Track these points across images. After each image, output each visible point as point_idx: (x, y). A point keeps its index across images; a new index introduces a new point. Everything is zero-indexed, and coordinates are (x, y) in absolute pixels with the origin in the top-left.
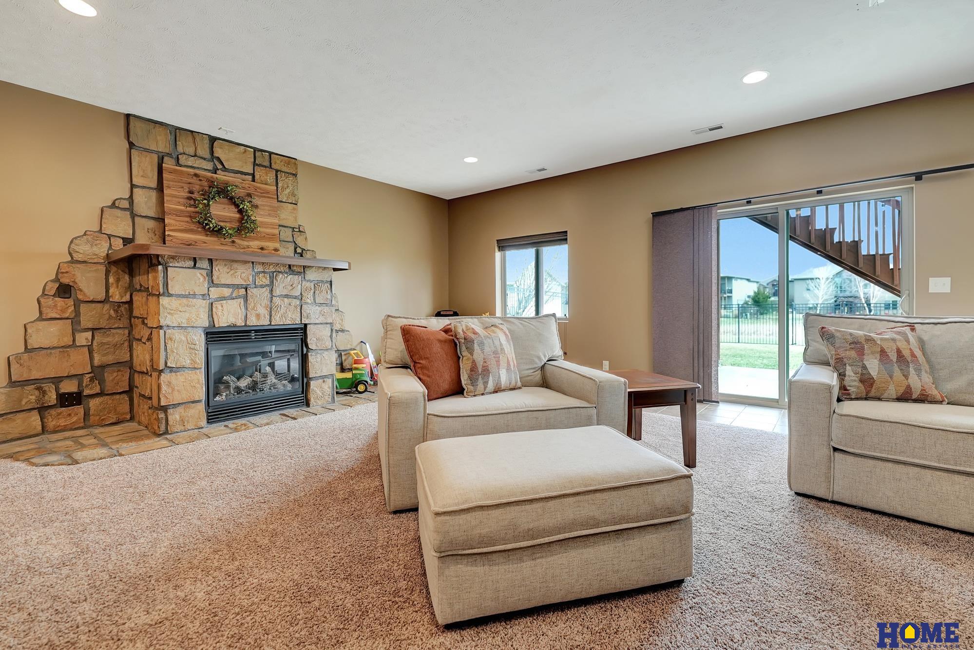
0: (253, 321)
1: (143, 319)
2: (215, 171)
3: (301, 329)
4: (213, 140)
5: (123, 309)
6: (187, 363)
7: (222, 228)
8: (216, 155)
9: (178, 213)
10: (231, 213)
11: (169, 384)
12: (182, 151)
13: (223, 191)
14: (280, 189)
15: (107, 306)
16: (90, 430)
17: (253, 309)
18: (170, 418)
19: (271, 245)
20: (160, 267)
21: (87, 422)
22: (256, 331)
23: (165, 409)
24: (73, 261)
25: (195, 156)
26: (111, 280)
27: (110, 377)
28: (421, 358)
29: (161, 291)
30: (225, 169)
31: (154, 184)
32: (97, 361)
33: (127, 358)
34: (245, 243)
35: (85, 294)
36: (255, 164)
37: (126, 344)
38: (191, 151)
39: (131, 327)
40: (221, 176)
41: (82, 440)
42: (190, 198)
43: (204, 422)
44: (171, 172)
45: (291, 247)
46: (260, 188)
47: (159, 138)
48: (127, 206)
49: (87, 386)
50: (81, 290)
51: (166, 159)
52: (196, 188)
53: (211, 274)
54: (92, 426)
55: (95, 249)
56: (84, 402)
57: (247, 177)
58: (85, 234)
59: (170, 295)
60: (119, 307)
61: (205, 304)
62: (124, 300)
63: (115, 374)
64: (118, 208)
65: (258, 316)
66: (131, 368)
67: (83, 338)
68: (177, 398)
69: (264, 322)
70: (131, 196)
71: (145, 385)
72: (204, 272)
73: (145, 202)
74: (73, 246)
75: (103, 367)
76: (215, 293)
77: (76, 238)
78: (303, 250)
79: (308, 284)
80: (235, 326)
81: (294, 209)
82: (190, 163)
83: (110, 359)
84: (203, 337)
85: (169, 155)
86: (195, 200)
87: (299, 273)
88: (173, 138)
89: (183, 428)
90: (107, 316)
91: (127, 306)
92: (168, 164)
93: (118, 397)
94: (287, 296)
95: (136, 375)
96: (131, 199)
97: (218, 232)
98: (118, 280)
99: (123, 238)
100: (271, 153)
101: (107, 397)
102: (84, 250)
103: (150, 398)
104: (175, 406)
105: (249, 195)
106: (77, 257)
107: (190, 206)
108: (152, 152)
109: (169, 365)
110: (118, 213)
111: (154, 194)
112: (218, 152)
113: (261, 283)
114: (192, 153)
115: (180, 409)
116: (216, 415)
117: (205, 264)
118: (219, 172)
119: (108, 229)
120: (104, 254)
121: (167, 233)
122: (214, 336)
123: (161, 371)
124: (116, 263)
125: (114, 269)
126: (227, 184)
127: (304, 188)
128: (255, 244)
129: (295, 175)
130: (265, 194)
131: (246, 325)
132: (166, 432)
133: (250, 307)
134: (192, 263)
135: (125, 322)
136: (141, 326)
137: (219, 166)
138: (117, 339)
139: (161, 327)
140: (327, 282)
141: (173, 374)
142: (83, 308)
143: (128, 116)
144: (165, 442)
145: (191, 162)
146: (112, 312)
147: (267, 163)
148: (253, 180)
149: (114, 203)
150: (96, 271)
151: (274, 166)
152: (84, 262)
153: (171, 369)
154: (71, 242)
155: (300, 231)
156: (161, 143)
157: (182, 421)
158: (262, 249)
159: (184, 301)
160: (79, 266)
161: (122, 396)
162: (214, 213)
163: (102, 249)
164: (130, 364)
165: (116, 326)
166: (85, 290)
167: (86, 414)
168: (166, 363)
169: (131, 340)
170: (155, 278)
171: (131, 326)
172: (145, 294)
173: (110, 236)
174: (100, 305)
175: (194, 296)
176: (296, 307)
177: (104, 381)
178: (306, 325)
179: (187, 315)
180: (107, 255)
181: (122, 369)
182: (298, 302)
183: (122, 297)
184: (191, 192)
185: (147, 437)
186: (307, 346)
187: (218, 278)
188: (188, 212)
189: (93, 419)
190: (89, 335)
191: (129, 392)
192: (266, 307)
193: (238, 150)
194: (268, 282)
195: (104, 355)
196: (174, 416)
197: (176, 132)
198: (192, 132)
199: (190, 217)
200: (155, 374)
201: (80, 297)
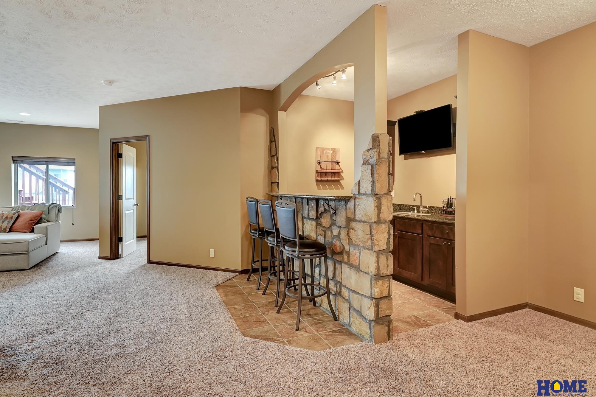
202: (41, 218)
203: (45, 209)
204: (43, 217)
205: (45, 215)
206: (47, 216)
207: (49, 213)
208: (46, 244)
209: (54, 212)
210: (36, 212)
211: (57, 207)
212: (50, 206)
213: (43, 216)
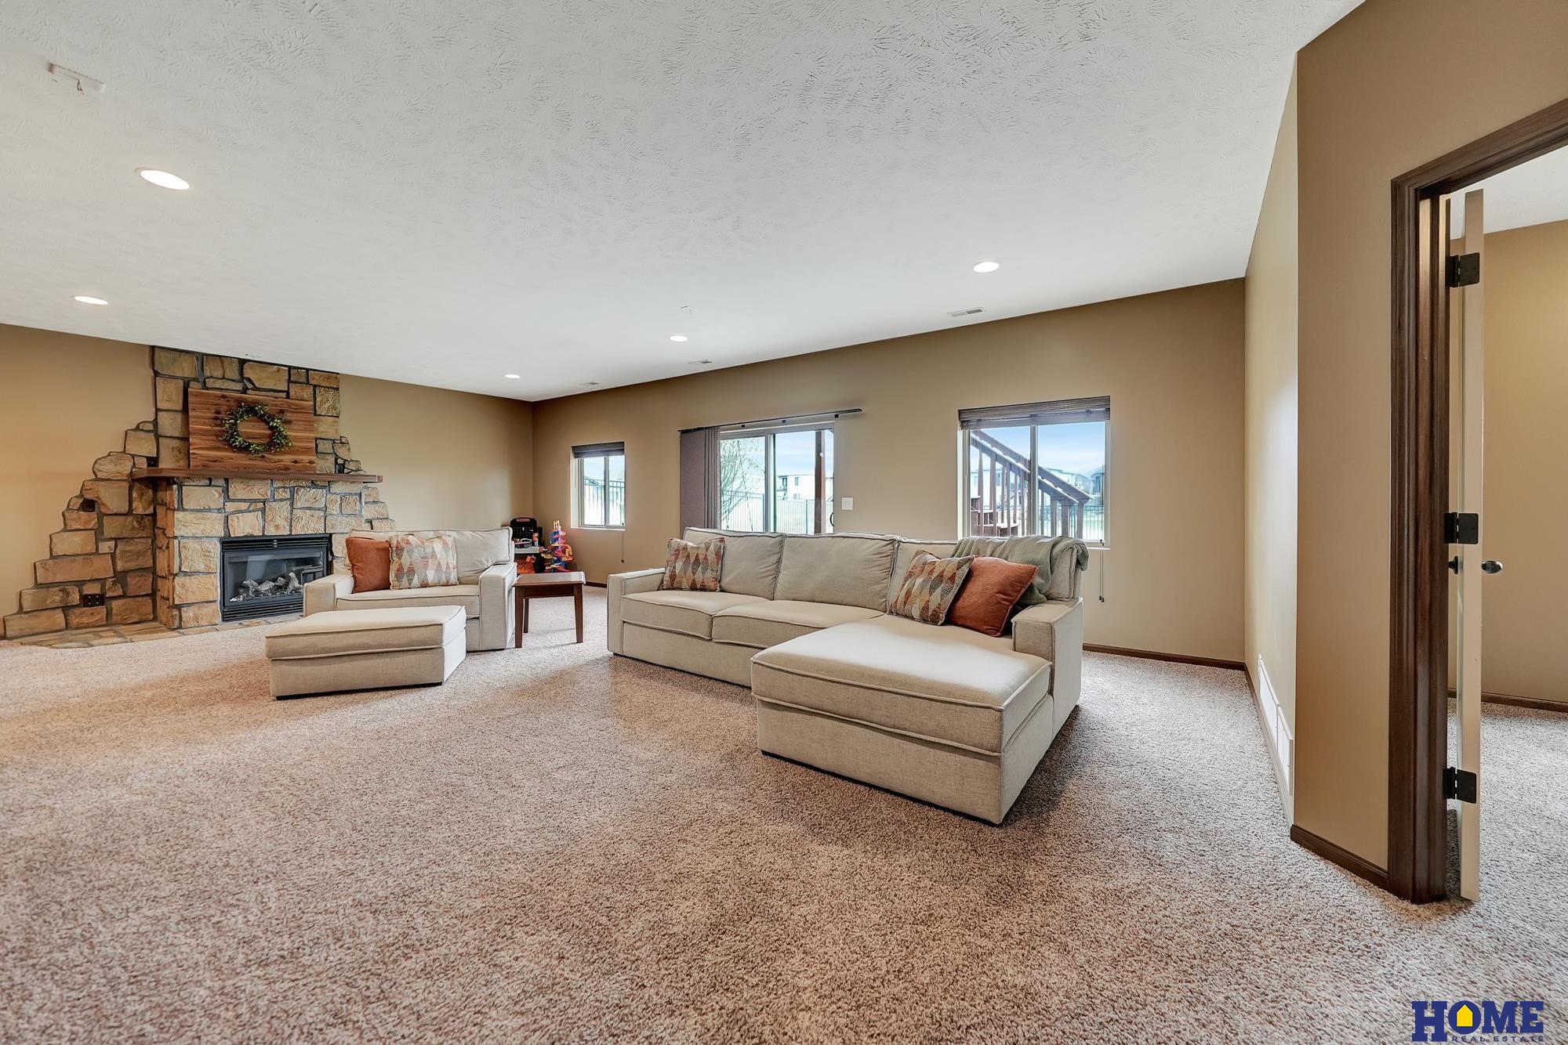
0: (271, 531)
1: (164, 530)
2: (245, 391)
3: (327, 538)
4: (242, 362)
5: (146, 520)
6: (202, 568)
7: (250, 444)
8: (246, 376)
9: (203, 433)
10: (260, 430)
11: (183, 586)
12: (209, 375)
13: (251, 410)
14: (318, 403)
15: (130, 518)
16: (113, 627)
17: (272, 520)
18: (183, 615)
19: (306, 458)
20: (175, 487)
21: (109, 622)
22: (278, 540)
23: (179, 607)
24: (97, 479)
25: (224, 378)
26: (135, 495)
27: (133, 582)
28: (358, 562)
29: (176, 507)
30: (255, 388)
31: (179, 407)
32: (120, 566)
33: (150, 563)
34: (276, 458)
35: (108, 508)
36: (289, 381)
37: (150, 552)
38: (219, 374)
39: (154, 538)
40: (251, 396)
41: (101, 634)
42: (216, 419)
43: (219, 620)
44: (196, 395)
45: (332, 459)
46: (293, 404)
47: (184, 365)
48: (152, 428)
49: (109, 589)
50: (104, 504)
51: (192, 383)
52: (223, 408)
53: (226, 491)
54: (112, 625)
55: (119, 468)
56: (107, 602)
57: (281, 394)
58: (109, 455)
59: (185, 510)
60: (142, 519)
61: (221, 516)
62: (147, 512)
63: (138, 579)
64: (142, 430)
65: (277, 527)
66: (154, 573)
67: (106, 547)
68: (191, 599)
69: (284, 532)
70: (156, 419)
71: (164, 588)
72: (220, 490)
73: (170, 424)
74: (96, 466)
75: (125, 572)
76: (230, 507)
77: (100, 459)
78: (345, 461)
79: (334, 497)
80: (252, 536)
81: (335, 422)
82: (217, 386)
83: (133, 565)
84: (219, 546)
85: (196, 380)
86: (222, 420)
87: (323, 487)
88: (200, 363)
89: (196, 624)
90: (130, 527)
91: (150, 518)
92: (194, 388)
93: (140, 599)
94: (309, 508)
95: (159, 580)
96: (155, 422)
97: (245, 449)
98: (141, 495)
99: (147, 458)
100: (308, 370)
101: (129, 599)
102: (108, 469)
103: (168, 599)
104: (189, 605)
105: (282, 412)
106: (100, 475)
107: (216, 426)
108: (177, 378)
109: (183, 569)
110: (143, 435)
111: (179, 417)
112: (248, 373)
113: (280, 497)
114: (221, 377)
115: (194, 608)
116: (230, 614)
117: (222, 482)
118: (249, 392)
119: (132, 449)
120: (128, 472)
121: (191, 451)
122: (230, 545)
123: (176, 575)
124: (140, 480)
125: (138, 485)
126: (257, 403)
127: (346, 401)
128: (287, 459)
129: (338, 389)
130: (298, 410)
131: (263, 535)
132: (180, 627)
133: (268, 519)
134: (208, 482)
135: (148, 532)
136: (162, 536)
137: (250, 386)
138: (140, 547)
139: (175, 538)
140: (356, 494)
141: (187, 577)
142: (106, 520)
143: (153, 348)
144: (177, 634)
145: (219, 384)
146: (135, 523)
147: (303, 380)
148: (288, 397)
149: (138, 426)
150: (120, 487)
151: (312, 382)
152: (108, 480)
153: (186, 574)
154: (95, 463)
155: (341, 443)
156: (187, 369)
157: (196, 618)
158: (295, 462)
159: (199, 515)
160: (102, 483)
161: (145, 598)
162: (242, 430)
163: (126, 468)
164: (153, 570)
165: (139, 535)
166: (108, 504)
167: (109, 614)
168: (180, 568)
169: (154, 549)
170: (171, 496)
171: (155, 535)
172: (165, 508)
173: (133, 456)
174: (123, 518)
175: (209, 510)
176: (319, 518)
177: (127, 585)
178: (331, 535)
179: (202, 527)
180: (131, 472)
181: (145, 574)
182: (322, 514)
183: (145, 510)
184: (218, 412)
185: (163, 631)
186: (332, 554)
187: (234, 493)
188: (214, 431)
189: (114, 618)
190: (112, 544)
191: (153, 595)
192: (286, 519)
193: (271, 370)
194: (288, 495)
195: (127, 562)
196: (188, 614)
197: (202, 358)
198: (220, 356)
199: (217, 436)
200: (171, 578)
201: (104, 510)
202: (1031, 587)
203: (1039, 557)
204: (1035, 583)
205: (1041, 575)
206: (1047, 580)
207: (1052, 572)
208: (1051, 692)
209: (1066, 565)
210: (1015, 563)
211: (1075, 551)
212: (1053, 546)
213: (1037, 580)
